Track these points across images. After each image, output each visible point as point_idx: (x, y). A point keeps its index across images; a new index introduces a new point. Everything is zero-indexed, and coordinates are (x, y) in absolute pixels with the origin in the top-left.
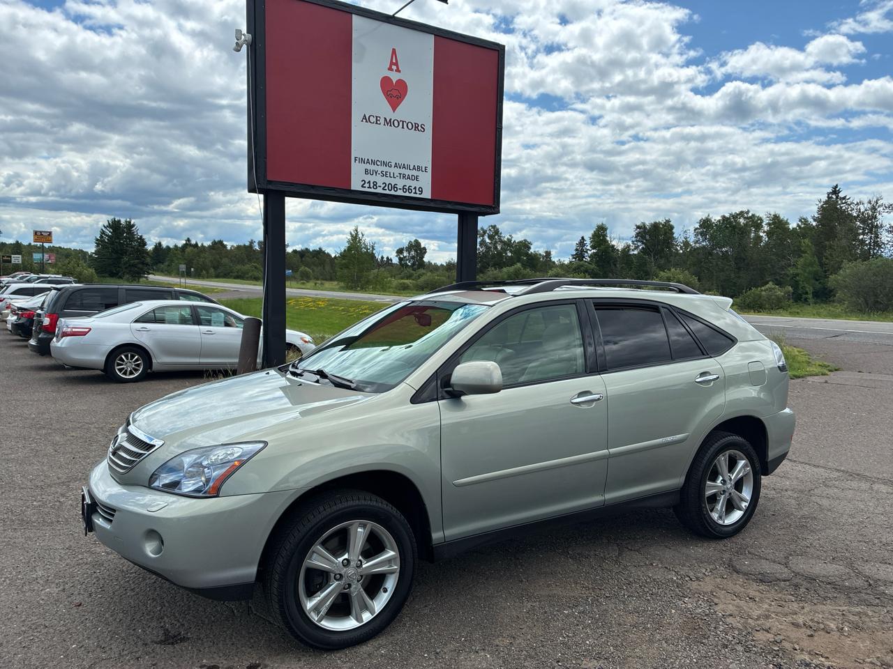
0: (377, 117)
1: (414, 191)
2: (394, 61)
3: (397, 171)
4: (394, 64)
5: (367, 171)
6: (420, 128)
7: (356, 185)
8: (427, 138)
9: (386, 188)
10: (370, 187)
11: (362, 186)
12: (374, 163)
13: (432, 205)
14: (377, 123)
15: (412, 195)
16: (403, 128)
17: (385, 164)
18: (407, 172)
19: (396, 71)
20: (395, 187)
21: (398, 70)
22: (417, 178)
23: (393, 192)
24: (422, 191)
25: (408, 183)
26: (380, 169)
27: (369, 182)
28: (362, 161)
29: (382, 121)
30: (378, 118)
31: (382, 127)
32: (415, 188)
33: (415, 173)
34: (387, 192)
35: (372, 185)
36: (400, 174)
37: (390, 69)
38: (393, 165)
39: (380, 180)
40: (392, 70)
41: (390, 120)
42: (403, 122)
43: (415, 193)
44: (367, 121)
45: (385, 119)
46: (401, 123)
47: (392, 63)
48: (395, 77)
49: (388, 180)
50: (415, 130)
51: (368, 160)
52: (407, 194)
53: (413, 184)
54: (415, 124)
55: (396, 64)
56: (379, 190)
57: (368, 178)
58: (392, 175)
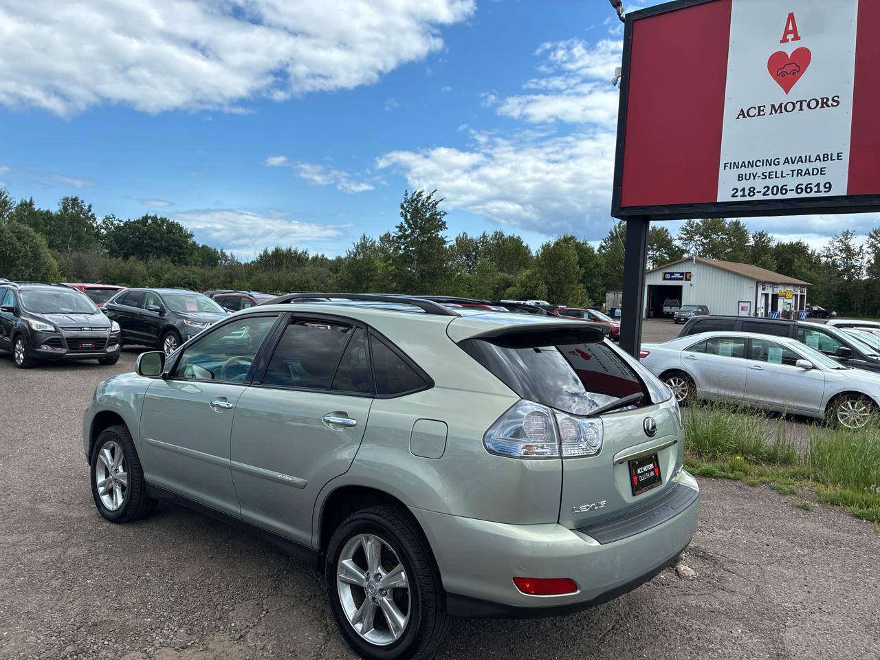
0: (759, 107)
1: (816, 189)
2: (791, 28)
3: (787, 168)
4: (791, 30)
5: (740, 177)
6: (830, 103)
7: (724, 195)
8: (844, 114)
9: (770, 192)
10: (744, 195)
11: (733, 196)
12: (751, 164)
13: (846, 203)
14: (759, 115)
15: (813, 195)
16: (801, 109)
17: (769, 163)
18: (803, 166)
19: (793, 40)
20: (783, 189)
21: (797, 38)
22: (822, 171)
23: (779, 196)
24: (830, 188)
25: (805, 180)
26: (759, 171)
27: (743, 190)
28: (736, 165)
29: (768, 110)
30: (762, 108)
31: (769, 119)
32: (818, 185)
33: (819, 165)
34: (771, 197)
35: (747, 192)
36: (793, 171)
37: (785, 40)
38: (782, 161)
39: (759, 184)
40: (788, 41)
41: (781, 105)
42: (801, 102)
43: (819, 191)
44: (744, 117)
45: (773, 106)
46: (798, 105)
47: (787, 32)
48: (789, 49)
49: (771, 183)
50: (822, 107)
51: (744, 162)
52: (804, 195)
53: (814, 180)
54: (822, 99)
55: (795, 31)
56: (759, 197)
57: (740, 185)
58: (778, 175)
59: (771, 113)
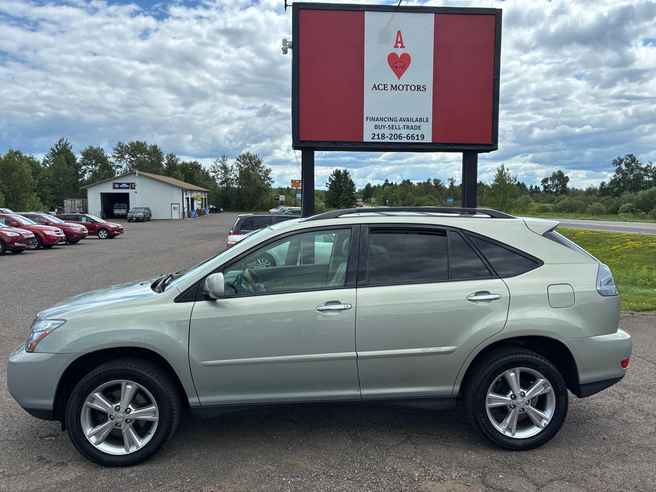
0: (384, 85)
1: (416, 138)
2: (399, 40)
3: (402, 124)
4: (399, 42)
5: (376, 127)
6: (421, 88)
7: (367, 138)
8: (428, 95)
9: (393, 137)
10: (379, 138)
11: (372, 138)
12: (382, 119)
13: (432, 147)
14: (384, 89)
15: (415, 141)
16: (407, 90)
17: (391, 119)
18: (410, 124)
19: (401, 47)
20: (400, 137)
21: (403, 47)
22: (419, 128)
23: (398, 141)
24: (423, 137)
25: (411, 132)
26: (387, 124)
27: (378, 135)
28: (373, 119)
29: (389, 87)
30: (386, 86)
31: (390, 93)
32: (418, 135)
33: (417, 124)
34: (394, 141)
35: (380, 137)
36: (404, 126)
37: (396, 47)
38: (398, 120)
39: (387, 132)
40: (398, 47)
41: (396, 85)
42: (407, 86)
43: (418, 139)
44: (376, 89)
45: (392, 85)
46: (405, 87)
47: (397, 42)
48: (399, 52)
49: (394, 132)
50: (418, 90)
51: (377, 118)
52: (411, 141)
53: (416, 132)
54: (418, 86)
55: (401, 42)
56: (387, 140)
57: (377, 132)
58: (397, 128)
59: (391, 90)
